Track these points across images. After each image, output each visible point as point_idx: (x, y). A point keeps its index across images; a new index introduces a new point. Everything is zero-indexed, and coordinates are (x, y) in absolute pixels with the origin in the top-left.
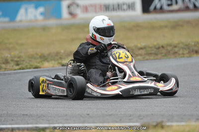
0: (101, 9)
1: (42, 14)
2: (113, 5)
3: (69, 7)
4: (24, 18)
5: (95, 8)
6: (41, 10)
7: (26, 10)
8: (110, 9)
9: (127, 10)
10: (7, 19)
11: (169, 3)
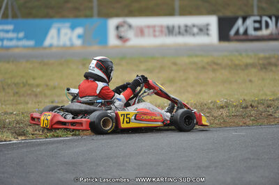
0: (161, 31)
1: (79, 37)
2: (179, 27)
3: (117, 28)
4: (55, 42)
5: (154, 31)
6: (79, 31)
7: (59, 31)
8: (174, 33)
9: (198, 34)
10: (31, 43)
11: (257, 25)
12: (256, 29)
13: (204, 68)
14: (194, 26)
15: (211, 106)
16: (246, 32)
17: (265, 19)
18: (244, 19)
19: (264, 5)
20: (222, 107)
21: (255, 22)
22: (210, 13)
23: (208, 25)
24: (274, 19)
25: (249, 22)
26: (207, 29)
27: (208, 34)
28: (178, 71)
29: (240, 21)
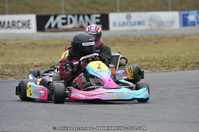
11: (64, 21)
12: (64, 24)
13: (25, 47)
14: (19, 22)
15: (29, 66)
16: (56, 26)
17: (70, 16)
18: (55, 17)
19: (69, 8)
20: (37, 66)
21: (63, 19)
22: (30, 12)
23: (29, 21)
24: (76, 17)
25: (59, 19)
26: (29, 24)
27: (29, 28)
28: (6, 49)
29: (52, 19)
